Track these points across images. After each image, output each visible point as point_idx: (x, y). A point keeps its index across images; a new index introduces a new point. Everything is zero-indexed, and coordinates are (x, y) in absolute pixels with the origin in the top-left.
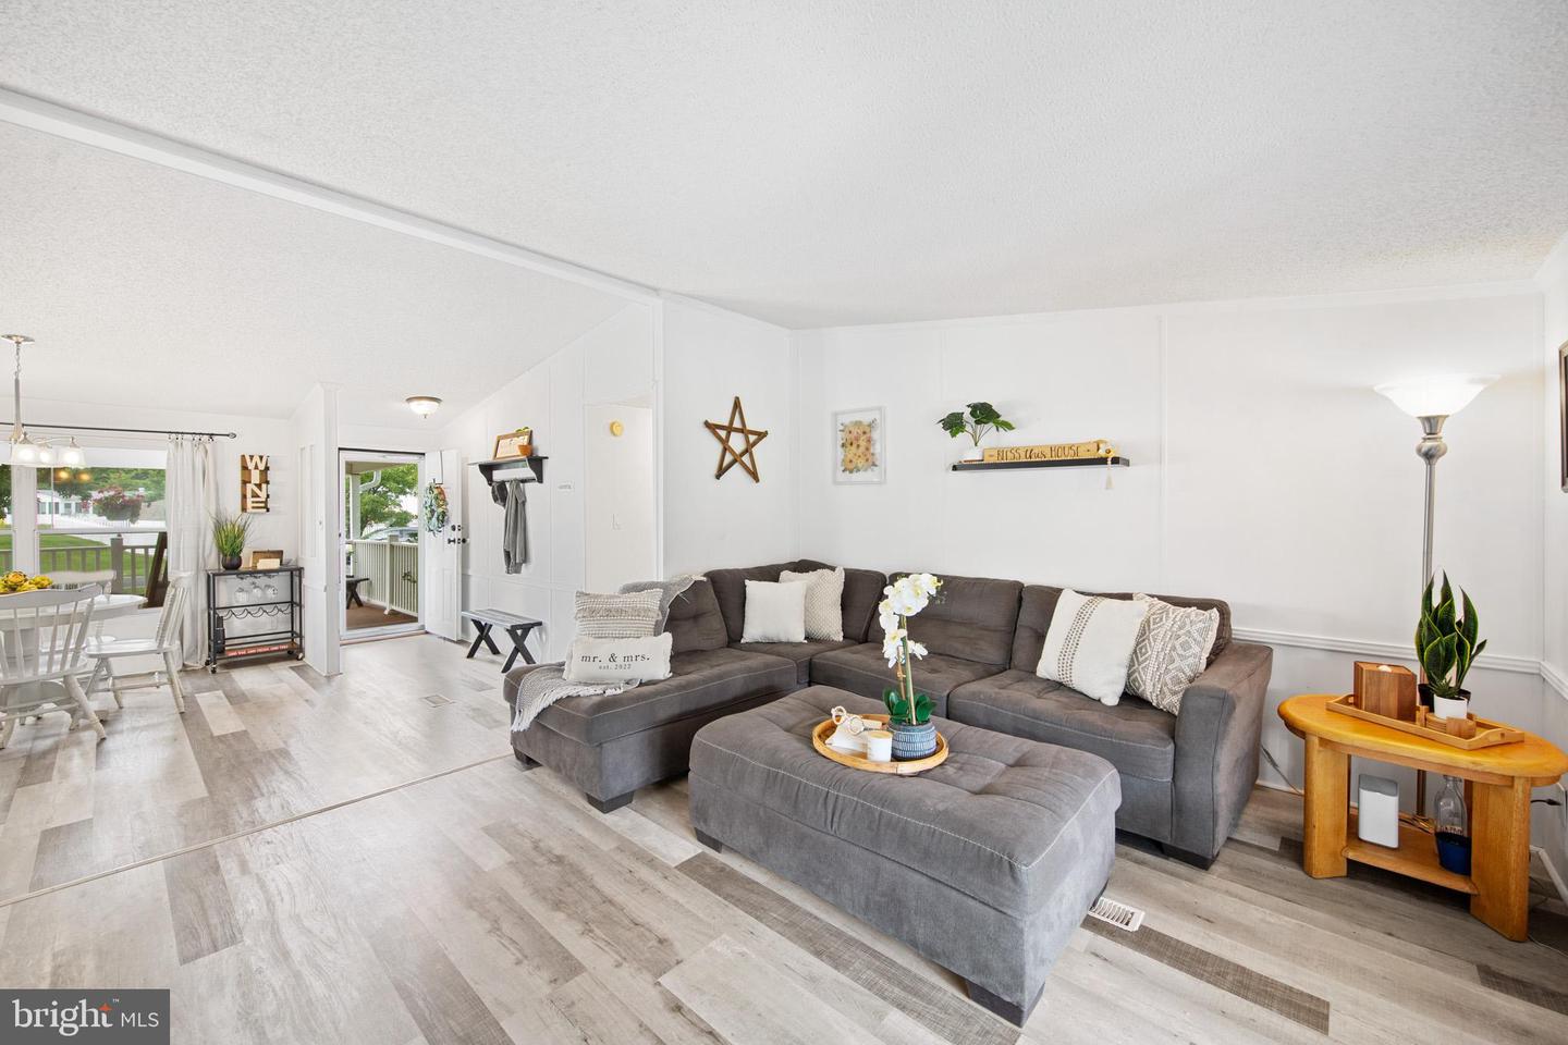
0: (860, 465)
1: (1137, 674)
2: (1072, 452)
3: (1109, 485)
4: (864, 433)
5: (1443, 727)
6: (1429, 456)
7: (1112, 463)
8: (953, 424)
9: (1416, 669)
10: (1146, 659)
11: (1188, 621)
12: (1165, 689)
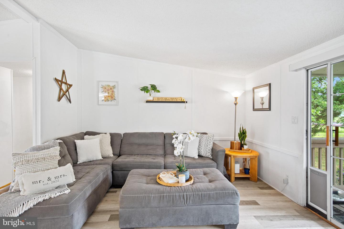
0: (109, 99)
1: (199, 150)
2: (176, 99)
3: (185, 108)
4: (111, 89)
5: (246, 150)
6: (236, 104)
7: (186, 103)
8: (145, 89)
9: (239, 141)
10: (201, 147)
11: (209, 137)
12: (207, 152)
